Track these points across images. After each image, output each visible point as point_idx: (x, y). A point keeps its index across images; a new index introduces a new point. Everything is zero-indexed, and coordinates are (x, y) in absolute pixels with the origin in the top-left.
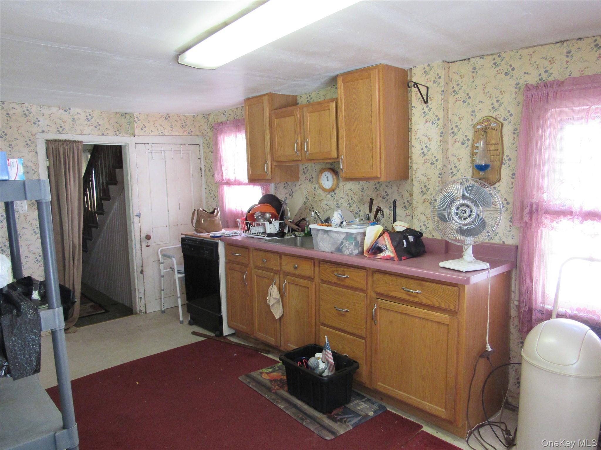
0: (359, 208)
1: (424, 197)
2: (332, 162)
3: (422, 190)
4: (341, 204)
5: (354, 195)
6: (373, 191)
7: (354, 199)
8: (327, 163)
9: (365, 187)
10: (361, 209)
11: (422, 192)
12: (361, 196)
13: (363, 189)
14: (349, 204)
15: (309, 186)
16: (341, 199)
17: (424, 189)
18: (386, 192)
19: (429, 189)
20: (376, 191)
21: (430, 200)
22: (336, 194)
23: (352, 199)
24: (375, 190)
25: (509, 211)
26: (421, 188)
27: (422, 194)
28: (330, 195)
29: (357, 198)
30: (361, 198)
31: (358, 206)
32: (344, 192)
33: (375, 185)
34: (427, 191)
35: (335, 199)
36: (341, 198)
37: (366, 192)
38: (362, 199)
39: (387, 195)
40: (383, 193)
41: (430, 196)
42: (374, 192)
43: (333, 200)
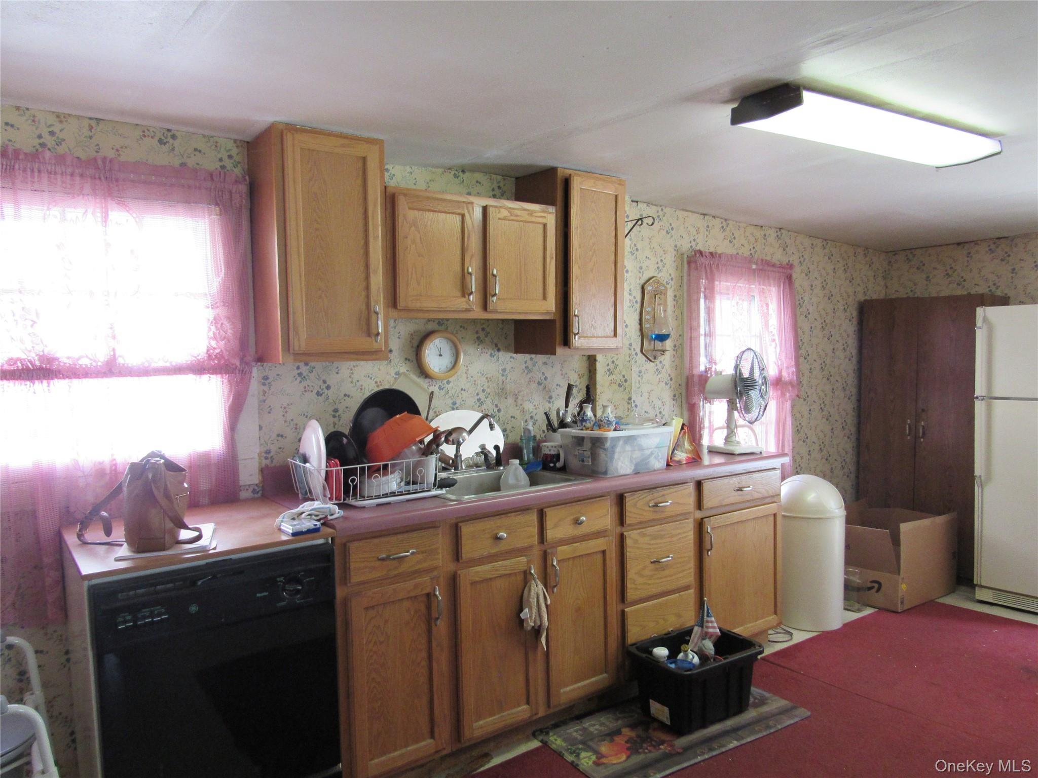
0: (497, 406)
1: (611, 377)
2: (443, 319)
3: (609, 367)
4: (462, 402)
5: (488, 382)
6: (522, 373)
7: (488, 390)
8: (429, 320)
9: (508, 367)
10: (501, 406)
11: (609, 370)
12: (501, 383)
13: (504, 370)
14: (479, 400)
15: (379, 370)
16: (463, 392)
17: (611, 366)
18: (543, 374)
19: (618, 365)
20: (527, 374)
21: (619, 381)
22: (451, 384)
23: (483, 391)
24: (526, 371)
25: (672, 388)
26: (608, 365)
27: (608, 373)
28: (437, 386)
29: (494, 388)
30: (501, 387)
31: (496, 403)
32: (467, 378)
33: (526, 362)
34: (616, 368)
35: (448, 392)
36: (462, 390)
37: (509, 375)
38: (503, 389)
39: (546, 379)
40: (538, 376)
41: (618, 375)
42: (525, 374)
43: (445, 395)
